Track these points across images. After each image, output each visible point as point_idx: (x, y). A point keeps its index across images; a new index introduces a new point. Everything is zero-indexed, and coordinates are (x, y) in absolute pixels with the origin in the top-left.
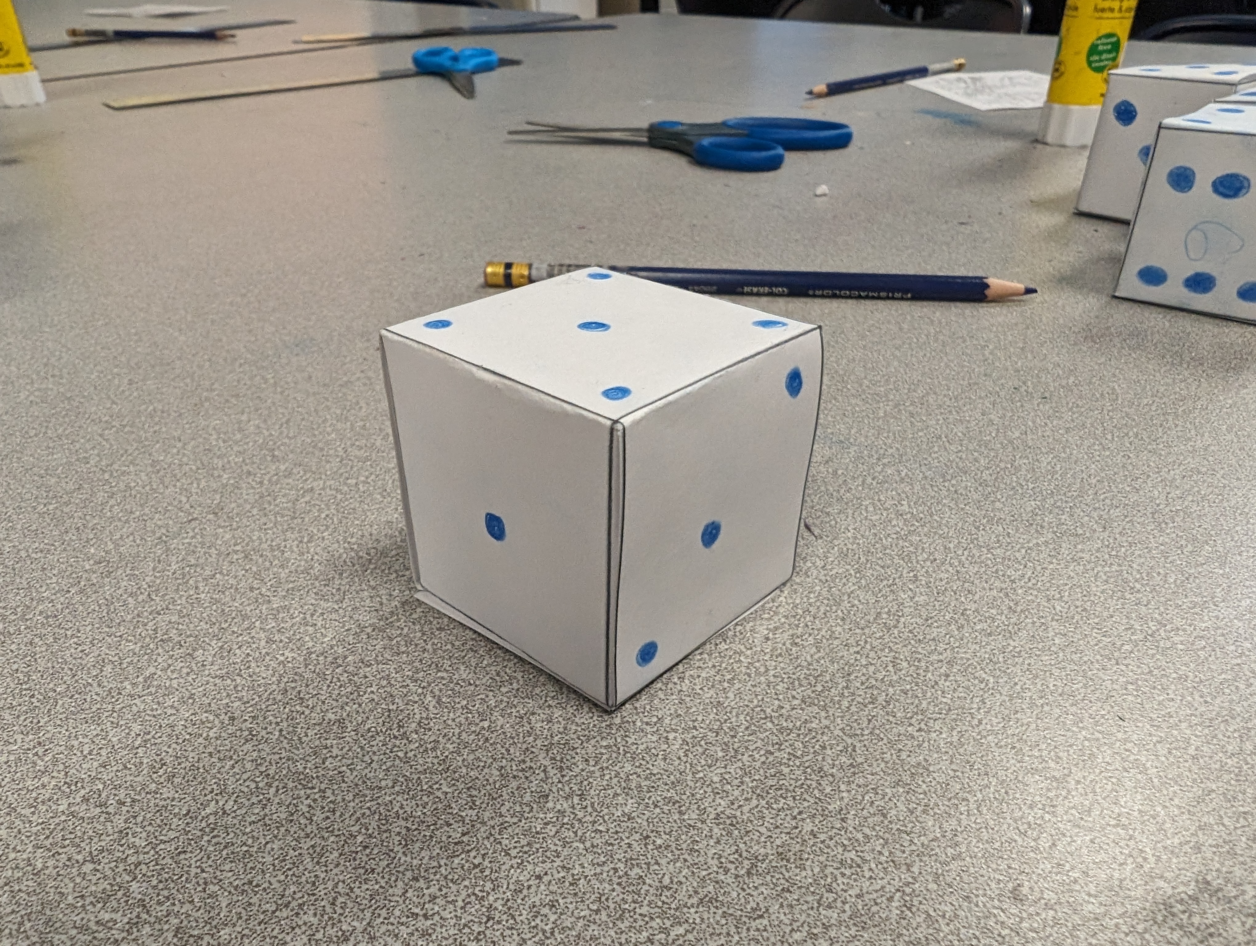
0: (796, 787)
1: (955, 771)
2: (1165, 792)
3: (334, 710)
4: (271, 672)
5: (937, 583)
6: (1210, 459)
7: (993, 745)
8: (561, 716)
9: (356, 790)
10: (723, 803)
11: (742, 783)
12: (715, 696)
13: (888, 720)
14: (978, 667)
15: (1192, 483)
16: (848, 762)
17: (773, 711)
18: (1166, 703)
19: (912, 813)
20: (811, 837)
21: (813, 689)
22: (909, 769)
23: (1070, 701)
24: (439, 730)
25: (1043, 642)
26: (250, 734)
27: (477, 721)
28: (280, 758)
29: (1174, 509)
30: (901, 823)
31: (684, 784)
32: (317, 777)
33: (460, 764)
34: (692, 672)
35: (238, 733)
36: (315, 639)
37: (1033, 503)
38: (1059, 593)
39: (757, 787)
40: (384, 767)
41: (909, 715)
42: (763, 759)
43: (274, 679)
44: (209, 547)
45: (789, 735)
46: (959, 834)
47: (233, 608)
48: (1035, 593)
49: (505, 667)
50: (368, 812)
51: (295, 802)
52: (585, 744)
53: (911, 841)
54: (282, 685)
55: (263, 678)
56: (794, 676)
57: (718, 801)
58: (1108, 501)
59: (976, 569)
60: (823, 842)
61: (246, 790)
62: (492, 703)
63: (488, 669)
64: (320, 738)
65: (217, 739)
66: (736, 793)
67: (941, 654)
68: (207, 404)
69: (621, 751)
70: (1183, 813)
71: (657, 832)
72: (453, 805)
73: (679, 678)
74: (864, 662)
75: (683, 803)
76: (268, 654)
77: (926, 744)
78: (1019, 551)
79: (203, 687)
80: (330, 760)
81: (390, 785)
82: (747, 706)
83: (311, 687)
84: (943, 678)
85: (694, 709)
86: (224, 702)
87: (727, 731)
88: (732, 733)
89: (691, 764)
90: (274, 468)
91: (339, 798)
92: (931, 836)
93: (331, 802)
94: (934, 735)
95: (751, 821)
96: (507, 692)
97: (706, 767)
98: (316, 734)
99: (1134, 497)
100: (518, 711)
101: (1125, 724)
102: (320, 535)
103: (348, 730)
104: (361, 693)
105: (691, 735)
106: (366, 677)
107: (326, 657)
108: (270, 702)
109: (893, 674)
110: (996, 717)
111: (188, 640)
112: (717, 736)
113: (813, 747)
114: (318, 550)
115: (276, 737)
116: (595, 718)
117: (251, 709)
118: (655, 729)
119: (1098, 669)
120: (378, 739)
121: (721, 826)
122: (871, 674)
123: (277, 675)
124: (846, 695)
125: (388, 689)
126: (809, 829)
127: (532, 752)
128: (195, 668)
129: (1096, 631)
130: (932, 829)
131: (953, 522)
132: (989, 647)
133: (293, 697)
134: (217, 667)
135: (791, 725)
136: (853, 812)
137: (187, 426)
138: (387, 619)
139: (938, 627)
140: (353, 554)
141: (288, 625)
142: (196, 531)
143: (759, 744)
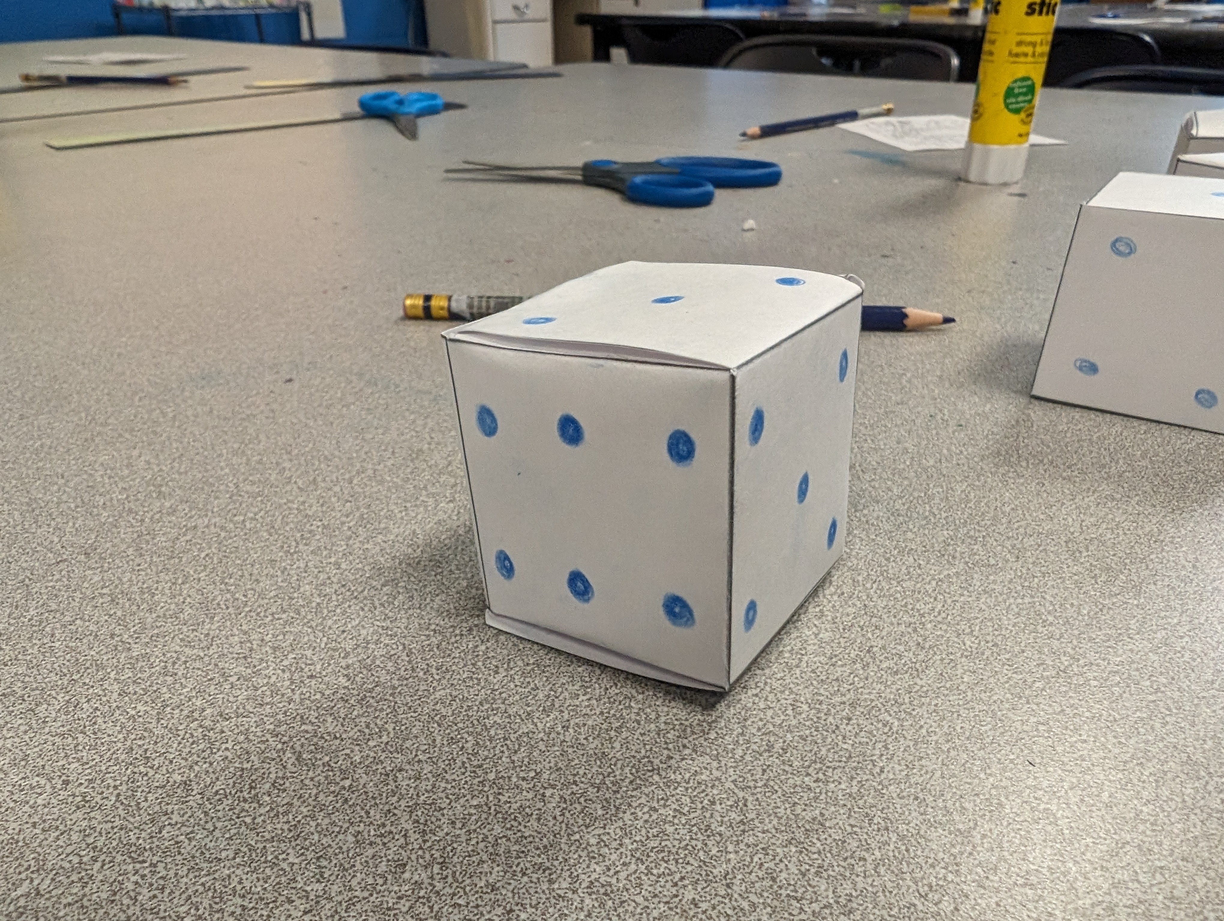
0: (679, 848)
1: (852, 826)
2: (1077, 845)
3: (182, 770)
4: (118, 728)
5: (844, 619)
6: (1126, 485)
7: (895, 795)
8: (431, 772)
9: (192, 863)
10: (598, 869)
11: (621, 845)
12: (600, 745)
13: (784, 770)
14: (883, 710)
15: (1107, 510)
16: (738, 819)
17: (661, 762)
18: (1079, 745)
19: (804, 875)
20: (692, 906)
21: (706, 736)
22: (803, 826)
23: (978, 745)
24: (294, 791)
25: (951, 680)
26: (84, 800)
27: (338, 780)
28: (113, 828)
29: (1087, 537)
30: (792, 888)
31: (558, 848)
32: (151, 849)
33: (312, 830)
34: (577, 721)
35: (70, 799)
36: (173, 691)
37: (945, 532)
38: (970, 627)
39: (637, 849)
40: (227, 836)
41: (806, 764)
42: (646, 817)
43: (120, 736)
44: (75, 591)
45: (676, 789)
46: (853, 899)
47: (89, 657)
48: (944, 627)
49: (376, 718)
50: (201, 889)
51: (120, 878)
52: (453, 804)
53: (801, 908)
54: (128, 743)
55: (109, 736)
56: (687, 723)
57: (593, 866)
58: (1022, 530)
59: (885, 603)
60: (704, 912)
61: (67, 865)
62: (357, 758)
63: (357, 720)
64: (160, 803)
65: (45, 806)
66: (614, 857)
67: (844, 695)
68: (97, 440)
69: (492, 811)
70: (1096, 869)
71: (522, 905)
72: (299, 878)
73: (563, 727)
74: (762, 706)
75: (554, 870)
76: (118, 707)
77: (823, 797)
78: (929, 583)
79: (40, 747)
80: (168, 828)
81: (230, 857)
82: (634, 757)
83: (160, 745)
84: (845, 721)
85: (577, 761)
86: (59, 764)
87: (610, 785)
88: (614, 788)
89: (567, 825)
90: (158, 504)
91: (172, 873)
92: (824, 902)
93: (161, 878)
94: (832, 786)
95: (627, 890)
96: (375, 746)
97: (583, 828)
98: (157, 799)
99: (1047, 525)
100: (384, 768)
101: (1035, 769)
102: (196, 576)
103: (194, 793)
104: (215, 750)
105: (569, 792)
106: (223, 732)
107: (182, 710)
108: (111, 763)
109: (792, 718)
110: (900, 764)
111: (32, 693)
112: (598, 792)
113: (701, 802)
114: (192, 592)
115: (112, 802)
116: (467, 774)
117: (89, 771)
118: (531, 786)
119: (1009, 710)
120: (226, 802)
121: (594, 896)
122: (769, 718)
123: (124, 731)
124: (741, 742)
125: (245, 746)
126: (690, 898)
127: (394, 814)
128: (35, 726)
129: (1006, 667)
130: (825, 894)
131: (863, 553)
132: (894, 687)
133: (138, 756)
134: (60, 724)
135: (679, 778)
136: (740, 876)
137: (73, 462)
138: (255, 667)
139: (842, 666)
140: (228, 596)
141: (145, 675)
142: (63, 573)
143: (643, 800)
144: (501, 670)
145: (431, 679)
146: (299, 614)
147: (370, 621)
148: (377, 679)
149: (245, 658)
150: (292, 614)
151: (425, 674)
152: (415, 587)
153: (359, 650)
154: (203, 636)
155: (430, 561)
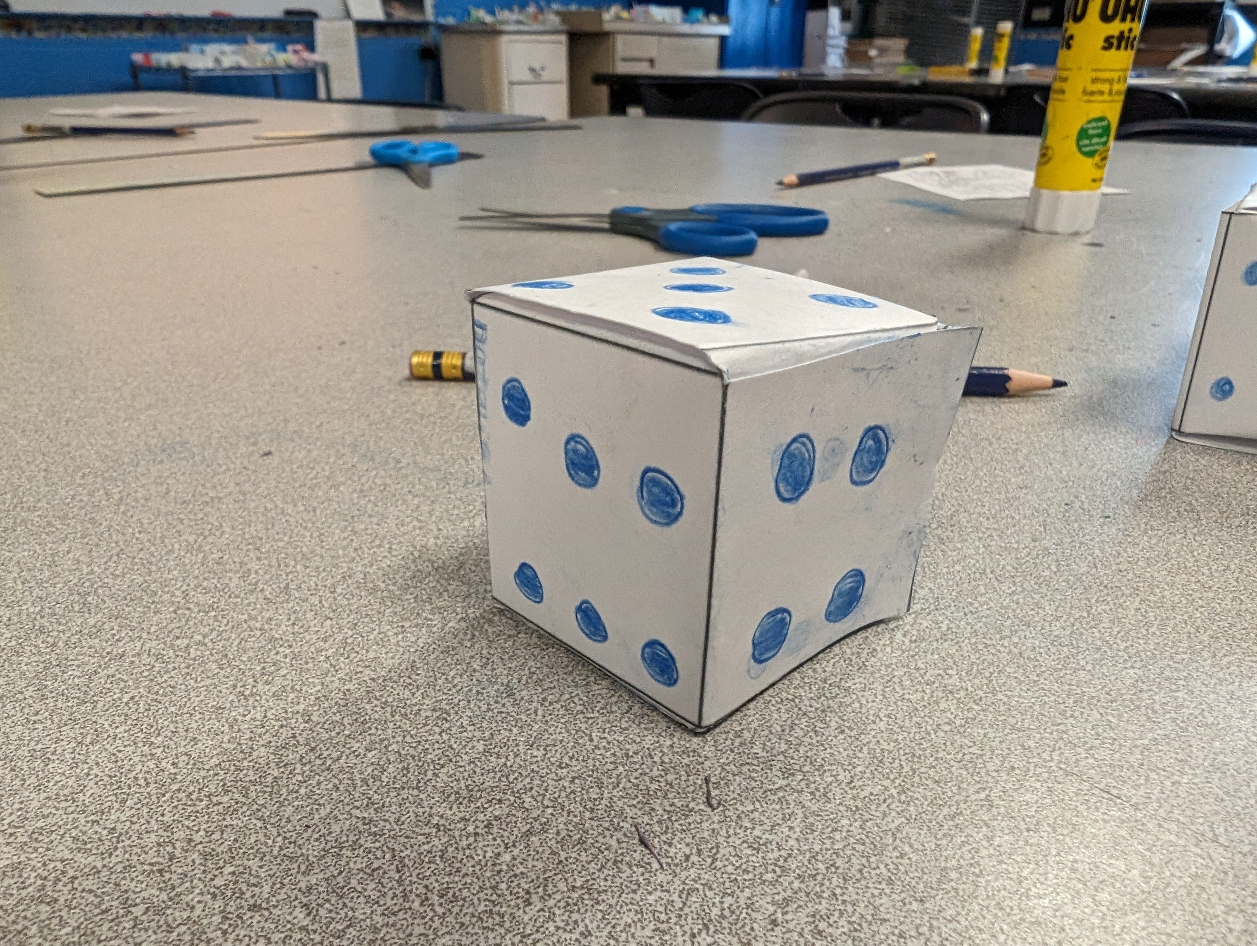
37: (1131, 672)
38: (1210, 828)
68: (19, 530)
78: (1131, 752)
90: (80, 621)
102: (112, 731)
114: (103, 758)
131: (1026, 703)
138: (173, 888)
140: (152, 764)
144: (534, 898)
145: (431, 914)
146: (246, 796)
147: (347, 808)
148: (350, 914)
149: (160, 871)
150: (236, 796)
151: (422, 904)
152: (412, 751)
153: (328, 860)
154: (105, 832)
155: (434, 710)
